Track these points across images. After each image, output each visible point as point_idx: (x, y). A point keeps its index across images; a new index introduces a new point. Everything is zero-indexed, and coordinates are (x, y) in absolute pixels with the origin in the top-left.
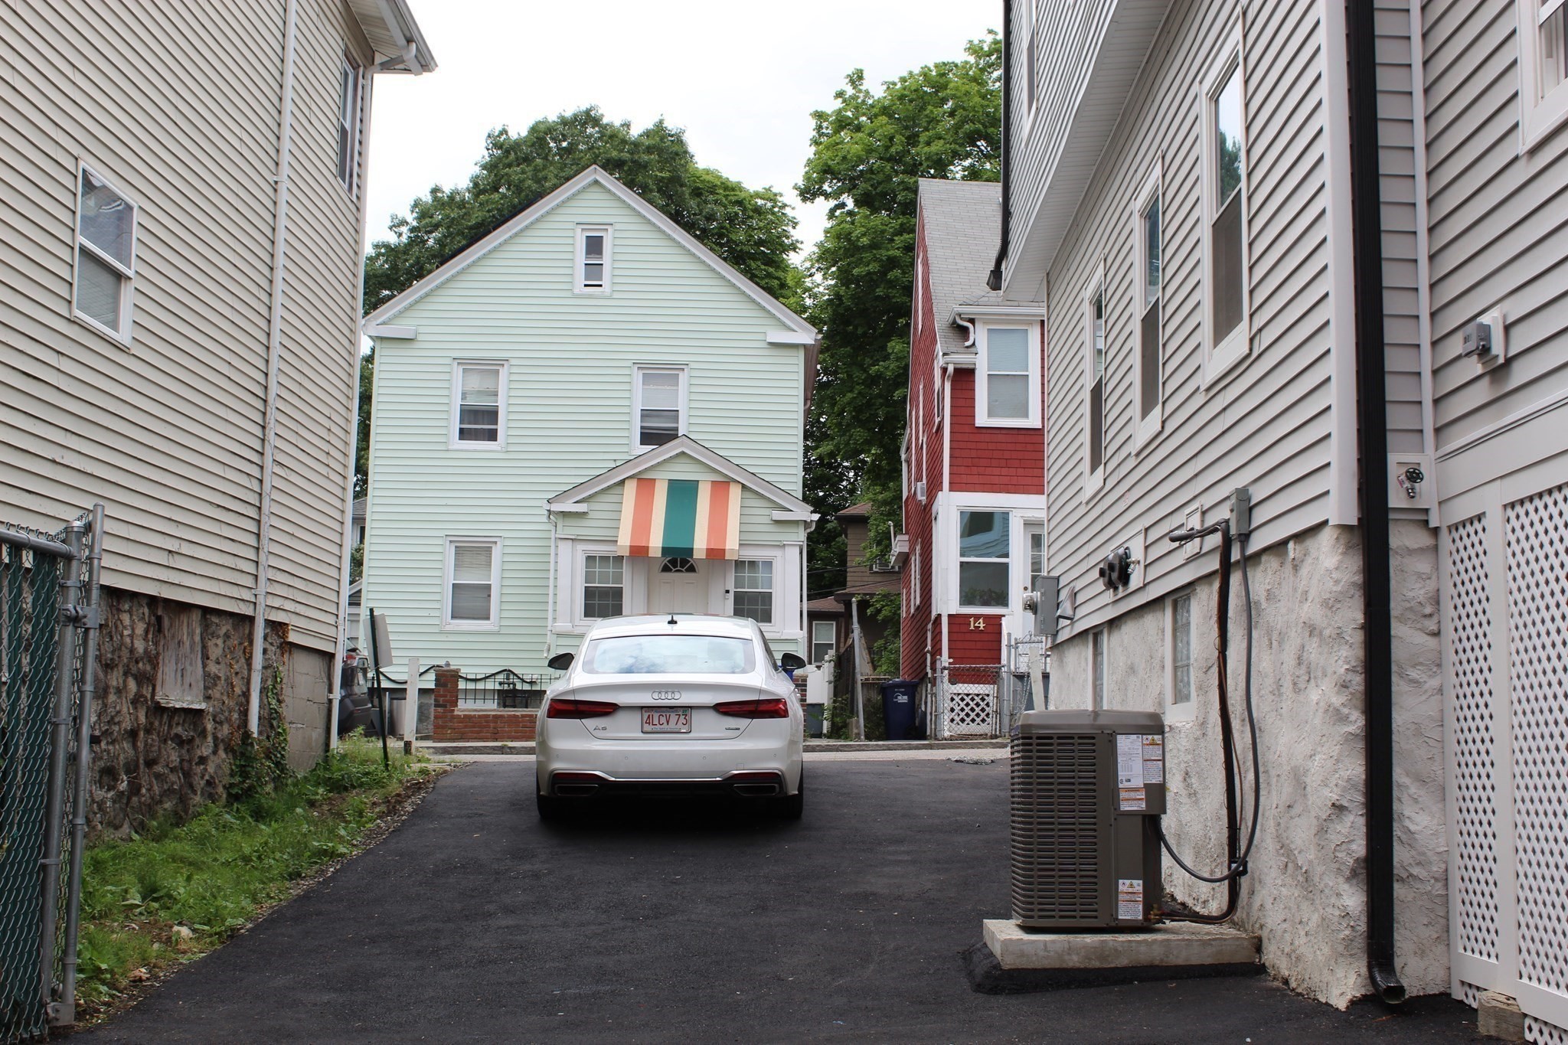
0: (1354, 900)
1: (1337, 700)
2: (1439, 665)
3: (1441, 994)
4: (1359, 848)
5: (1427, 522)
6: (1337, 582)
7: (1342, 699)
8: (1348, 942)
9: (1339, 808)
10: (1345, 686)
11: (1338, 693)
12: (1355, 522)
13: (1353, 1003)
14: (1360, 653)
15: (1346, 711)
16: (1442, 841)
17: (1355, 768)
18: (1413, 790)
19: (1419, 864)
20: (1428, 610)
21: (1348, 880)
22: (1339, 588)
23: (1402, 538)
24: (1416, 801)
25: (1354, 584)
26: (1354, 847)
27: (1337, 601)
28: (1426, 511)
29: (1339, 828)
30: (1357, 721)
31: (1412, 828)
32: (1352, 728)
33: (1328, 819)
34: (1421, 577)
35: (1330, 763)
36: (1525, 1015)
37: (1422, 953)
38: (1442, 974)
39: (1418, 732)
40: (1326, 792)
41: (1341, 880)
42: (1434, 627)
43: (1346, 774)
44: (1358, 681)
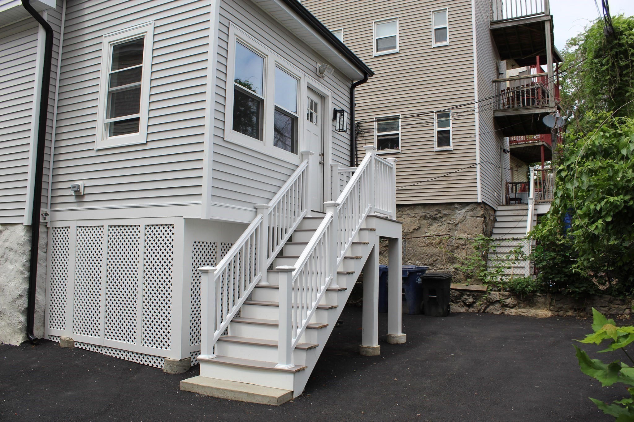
0: (23, 318)
1: (22, 269)
2: (46, 260)
3: (42, 339)
4: (26, 305)
5: (46, 225)
6: (24, 239)
7: (23, 269)
8: (20, 329)
9: (20, 296)
10: (24, 265)
11: (22, 267)
12: (30, 225)
13: (22, 344)
14: (29, 257)
15: (24, 271)
16: (44, 302)
17: (26, 286)
18: (38, 290)
19: (39, 308)
20: (44, 247)
21: (21, 313)
22: (25, 241)
23: (42, 229)
24: (39, 293)
25: (28, 240)
26: (24, 305)
27: (24, 244)
28: (47, 223)
29: (20, 301)
30: (27, 274)
31: (38, 299)
32: (26, 276)
33: (17, 299)
34: (44, 239)
35: (18, 285)
36: (75, 341)
37: (38, 329)
38: (42, 334)
39: (41, 276)
40: (17, 292)
41: (19, 313)
42: (45, 251)
43: (24, 287)
44: (28, 264)
